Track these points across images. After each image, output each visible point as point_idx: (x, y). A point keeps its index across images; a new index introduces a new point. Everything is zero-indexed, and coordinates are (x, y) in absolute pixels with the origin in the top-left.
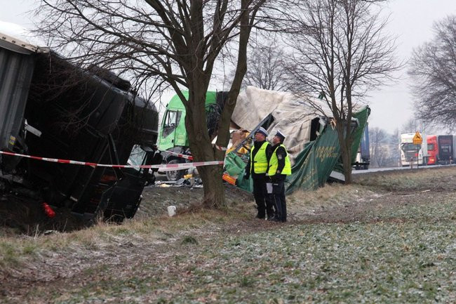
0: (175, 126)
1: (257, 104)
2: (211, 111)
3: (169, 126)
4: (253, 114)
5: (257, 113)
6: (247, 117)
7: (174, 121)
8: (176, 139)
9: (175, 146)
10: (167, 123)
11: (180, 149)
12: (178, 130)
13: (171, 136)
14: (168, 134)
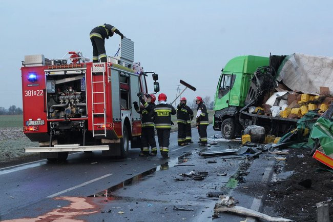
0: (230, 88)
1: (306, 68)
2: (265, 73)
3: (224, 89)
4: (302, 77)
5: (306, 76)
6: (298, 80)
7: (228, 84)
8: (231, 100)
9: (229, 106)
10: (222, 85)
11: (234, 109)
12: (232, 92)
13: (226, 97)
14: (223, 95)
